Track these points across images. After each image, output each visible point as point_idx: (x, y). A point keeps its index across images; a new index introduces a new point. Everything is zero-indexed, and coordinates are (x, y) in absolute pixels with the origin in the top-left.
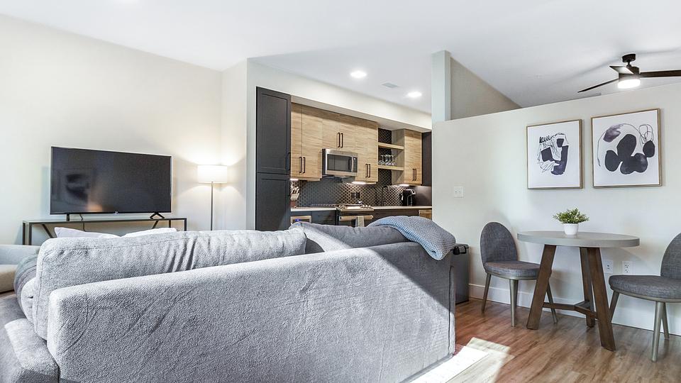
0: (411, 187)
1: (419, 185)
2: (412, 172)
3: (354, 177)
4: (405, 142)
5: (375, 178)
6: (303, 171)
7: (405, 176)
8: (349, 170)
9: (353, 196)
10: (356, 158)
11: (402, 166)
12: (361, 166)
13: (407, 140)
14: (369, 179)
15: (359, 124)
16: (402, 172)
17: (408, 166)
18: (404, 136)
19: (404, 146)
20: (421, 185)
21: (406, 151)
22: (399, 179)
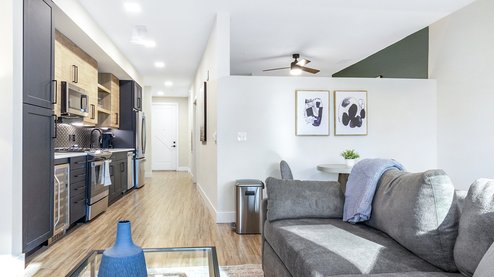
1: (116, 128)
2: (115, 116)
3: (84, 117)
4: (112, 86)
5: (96, 120)
7: (110, 119)
11: (109, 109)
13: (113, 84)
14: (92, 121)
15: (87, 60)
16: (107, 115)
17: (113, 110)
18: (110, 81)
19: (110, 90)
20: (118, 129)
21: (112, 95)
22: (104, 122)
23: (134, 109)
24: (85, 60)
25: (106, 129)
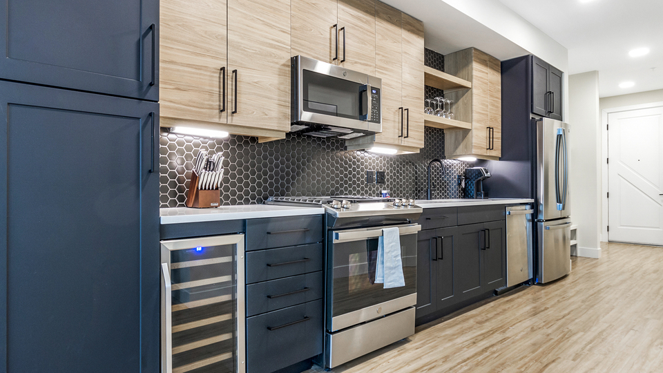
0: (481, 162)
1: (494, 158)
2: (485, 134)
3: (373, 133)
4: (475, 73)
5: (417, 141)
6: (230, 107)
7: (474, 141)
8: (362, 116)
9: (370, 179)
10: (378, 91)
11: (468, 118)
12: (388, 110)
13: (477, 69)
14: (405, 142)
15: (385, 16)
16: (466, 132)
17: (479, 121)
18: (471, 62)
19: (471, 81)
20: (500, 159)
21: (474, 91)
22: (461, 146)
23: (531, 116)
24: (380, 17)
25: (473, 159)
